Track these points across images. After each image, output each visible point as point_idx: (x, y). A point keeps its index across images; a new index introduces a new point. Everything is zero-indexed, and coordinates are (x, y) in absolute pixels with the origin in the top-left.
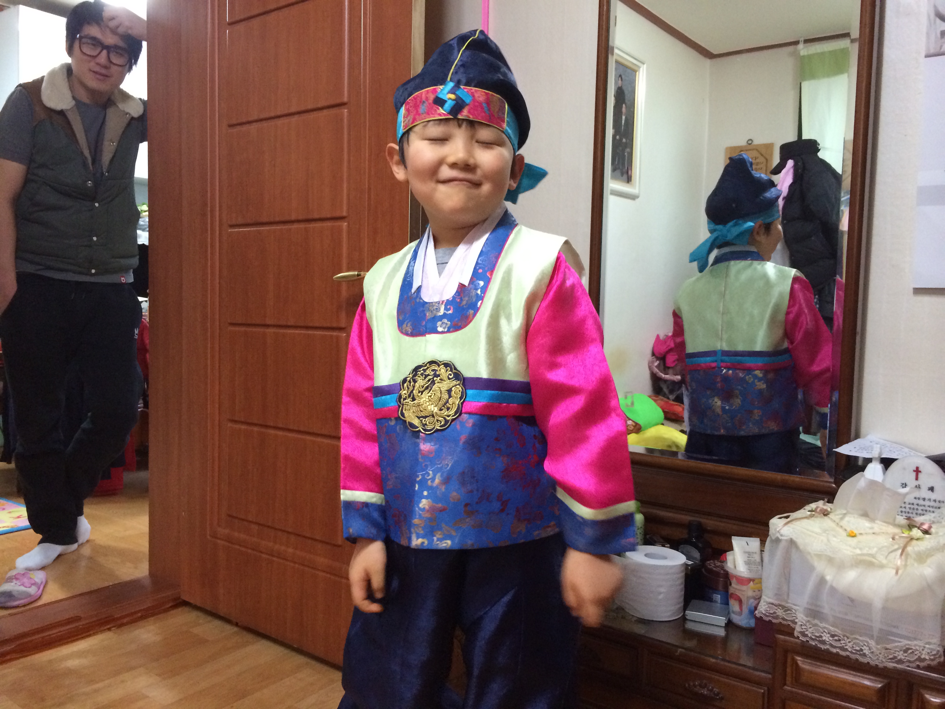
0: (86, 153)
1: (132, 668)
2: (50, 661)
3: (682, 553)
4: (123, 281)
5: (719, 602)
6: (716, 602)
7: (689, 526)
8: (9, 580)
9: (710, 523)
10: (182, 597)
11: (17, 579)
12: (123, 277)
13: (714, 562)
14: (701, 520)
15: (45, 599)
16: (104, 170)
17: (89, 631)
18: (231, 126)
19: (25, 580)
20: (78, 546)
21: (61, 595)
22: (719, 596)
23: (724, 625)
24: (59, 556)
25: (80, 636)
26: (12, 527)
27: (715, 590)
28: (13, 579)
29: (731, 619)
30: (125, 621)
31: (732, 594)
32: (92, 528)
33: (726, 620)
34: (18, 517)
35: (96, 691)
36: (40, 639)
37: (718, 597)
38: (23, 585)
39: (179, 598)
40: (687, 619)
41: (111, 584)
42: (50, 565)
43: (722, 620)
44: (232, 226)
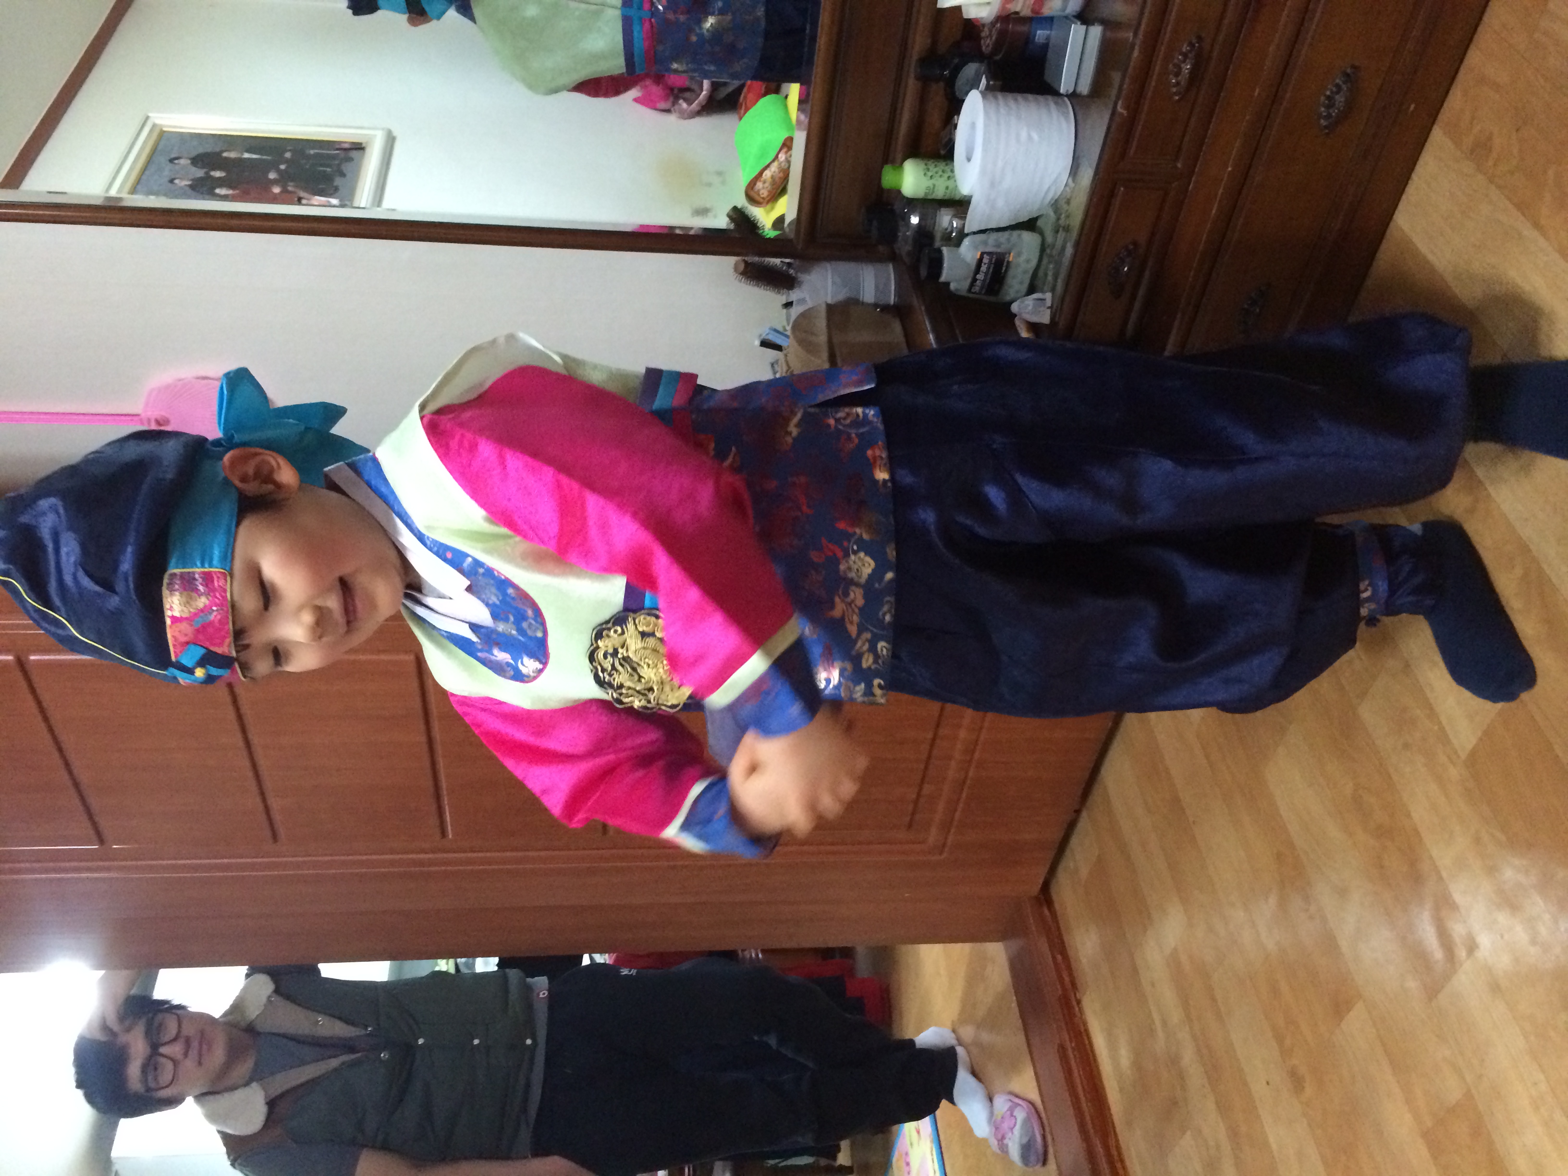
0: (334, 1063)
1: (1135, 971)
2: (1121, 1090)
3: (967, 94)
4: (545, 995)
5: (1048, 32)
6: (1048, 38)
7: (925, 80)
8: (1005, 1150)
9: (919, 43)
10: (1036, 894)
11: (1003, 1138)
12: (538, 995)
13: (984, 38)
14: (915, 57)
15: (1035, 1096)
16: (363, 1032)
17: (1081, 1033)
18: (275, 837)
19: (1005, 1126)
20: (960, 1044)
21: (1029, 1074)
22: (1039, 32)
23: (1084, 27)
24: (974, 1074)
25: (1088, 1047)
26: (932, 1142)
27: (1028, 39)
28: (1003, 1144)
29: (1075, 14)
30: (1067, 979)
31: (1033, 11)
32: (936, 1025)
33: (1076, 23)
34: (918, 1132)
35: (1165, 1023)
36: (1089, 1104)
37: (1041, 35)
38: (1012, 1129)
39: (1037, 898)
40: (1074, 91)
41: (1014, 998)
42: (986, 1087)
43: (1077, 30)
44: (444, 834)
